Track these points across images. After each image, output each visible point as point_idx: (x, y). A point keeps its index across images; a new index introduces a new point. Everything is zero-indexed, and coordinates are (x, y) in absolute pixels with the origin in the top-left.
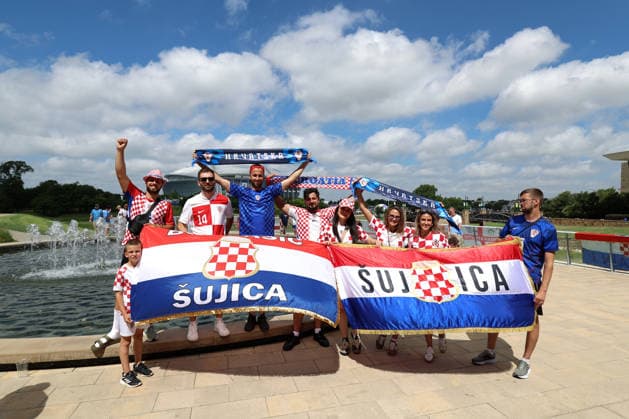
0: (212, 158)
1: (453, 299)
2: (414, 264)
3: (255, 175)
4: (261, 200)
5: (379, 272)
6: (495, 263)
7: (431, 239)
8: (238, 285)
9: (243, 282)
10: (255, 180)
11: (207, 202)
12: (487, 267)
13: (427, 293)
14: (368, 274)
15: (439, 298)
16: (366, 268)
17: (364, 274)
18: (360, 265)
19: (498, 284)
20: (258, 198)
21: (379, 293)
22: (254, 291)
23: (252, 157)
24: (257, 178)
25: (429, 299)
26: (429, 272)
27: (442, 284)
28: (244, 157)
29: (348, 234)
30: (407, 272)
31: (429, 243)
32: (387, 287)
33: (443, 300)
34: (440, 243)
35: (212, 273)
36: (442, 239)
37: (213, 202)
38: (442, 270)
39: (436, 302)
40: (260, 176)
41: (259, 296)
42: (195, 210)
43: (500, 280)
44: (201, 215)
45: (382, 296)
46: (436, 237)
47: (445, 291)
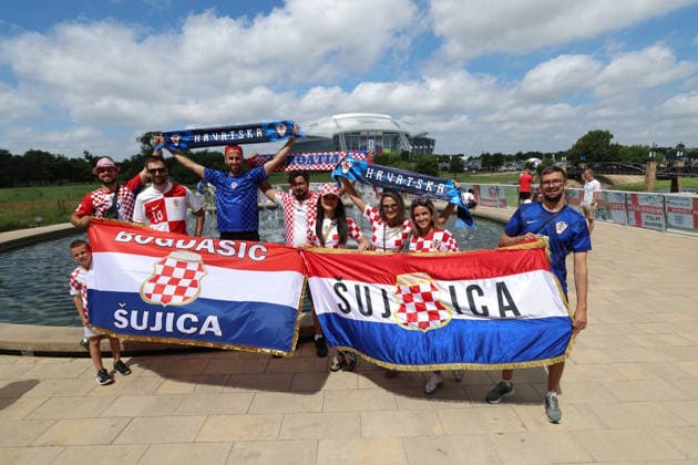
0: (180, 141)
1: (444, 324)
2: (399, 277)
3: (232, 158)
4: (237, 188)
5: (357, 288)
6: (499, 280)
7: (431, 238)
8: (173, 315)
9: (178, 311)
10: (232, 164)
11: (161, 196)
12: (488, 285)
13: (412, 318)
14: (345, 289)
15: (425, 325)
16: (343, 281)
17: (340, 289)
18: (337, 277)
19: (502, 309)
20: (234, 185)
22: (188, 324)
23: (224, 137)
24: (234, 161)
25: (414, 327)
26: (415, 290)
27: (430, 307)
28: (216, 137)
29: (334, 231)
30: (391, 289)
31: (427, 244)
32: (365, 309)
33: (431, 328)
34: (443, 244)
35: (149, 296)
36: (445, 238)
37: (167, 195)
38: (433, 288)
40: (237, 158)
41: (193, 330)
42: (148, 207)
43: (506, 303)
44: (156, 211)
45: (359, 319)
46: (438, 236)
47: (433, 315)
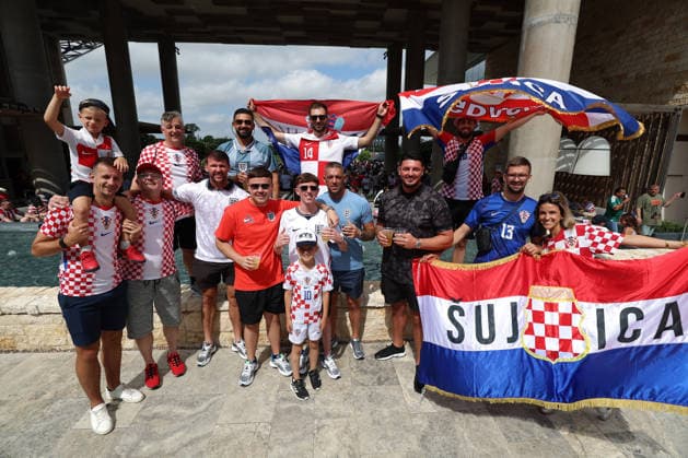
1: (575, 359)
2: (532, 289)
5: (478, 308)
13: (540, 343)
14: (462, 314)
15: (554, 355)
16: (461, 304)
17: (456, 313)
18: (452, 299)
21: (471, 344)
25: (541, 355)
26: (551, 307)
27: (566, 332)
32: (486, 335)
33: (560, 360)
38: (575, 310)
39: (548, 359)
45: (474, 349)
47: (566, 345)
